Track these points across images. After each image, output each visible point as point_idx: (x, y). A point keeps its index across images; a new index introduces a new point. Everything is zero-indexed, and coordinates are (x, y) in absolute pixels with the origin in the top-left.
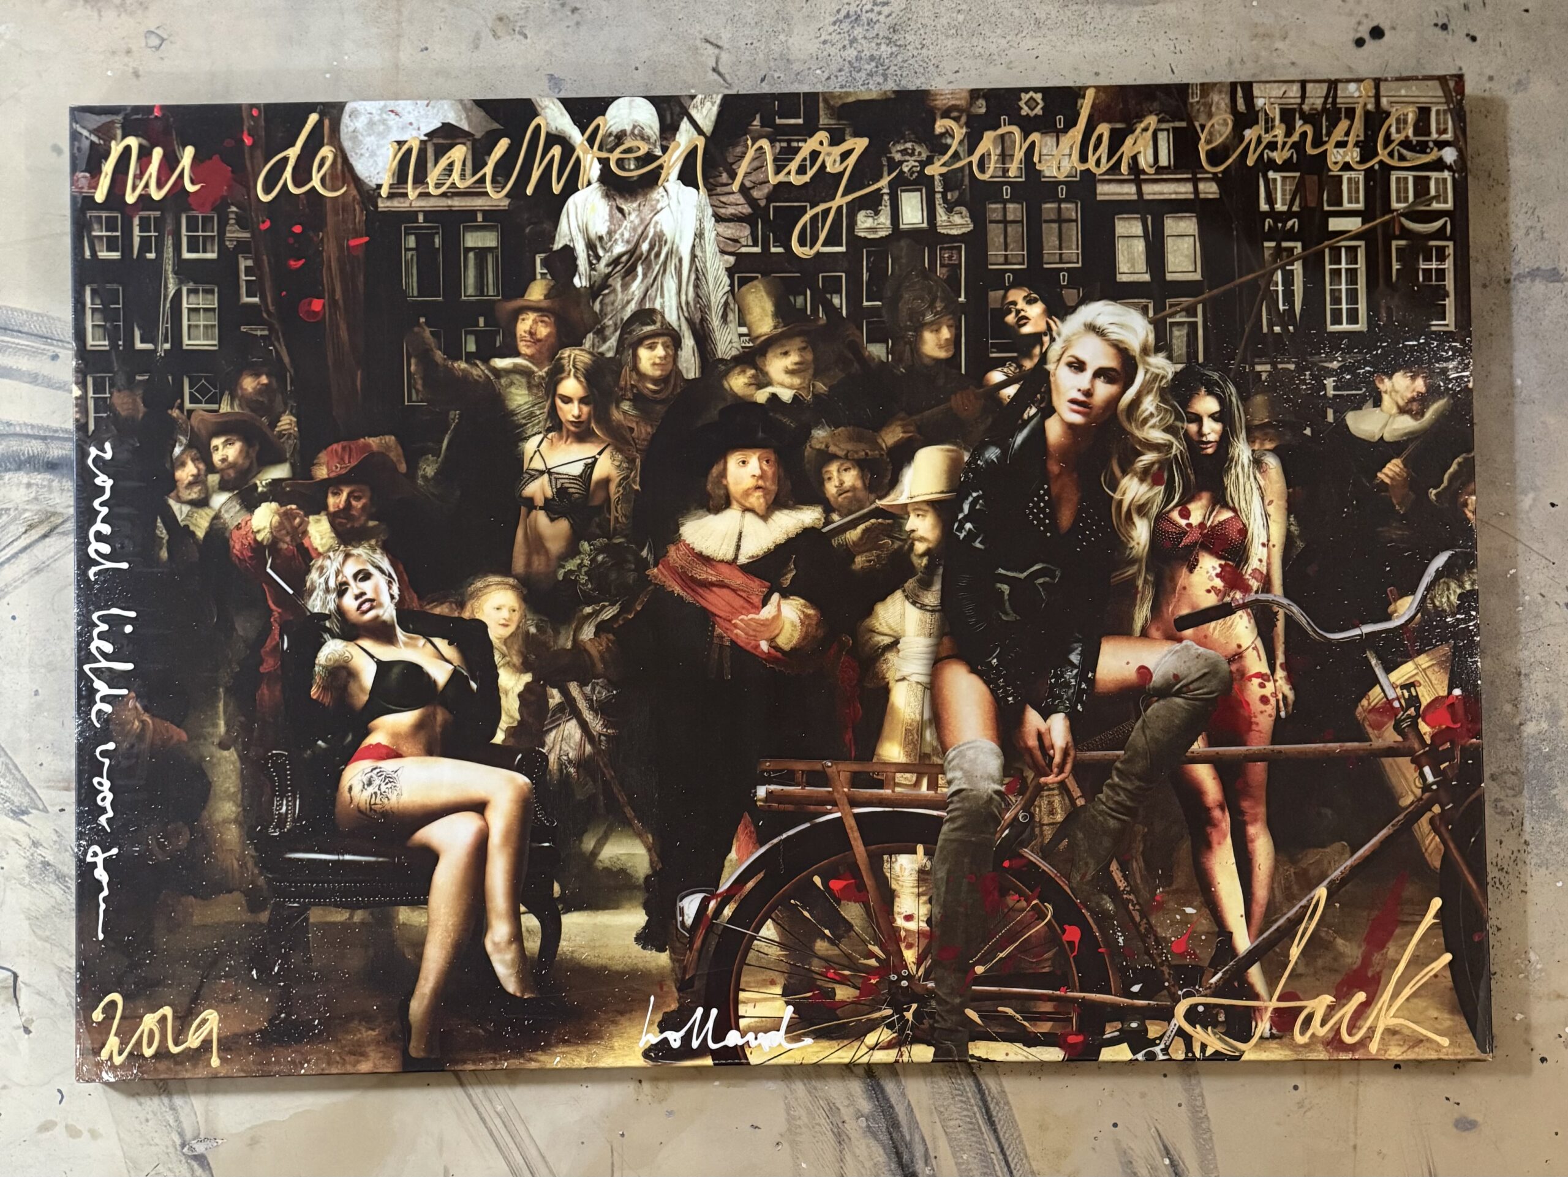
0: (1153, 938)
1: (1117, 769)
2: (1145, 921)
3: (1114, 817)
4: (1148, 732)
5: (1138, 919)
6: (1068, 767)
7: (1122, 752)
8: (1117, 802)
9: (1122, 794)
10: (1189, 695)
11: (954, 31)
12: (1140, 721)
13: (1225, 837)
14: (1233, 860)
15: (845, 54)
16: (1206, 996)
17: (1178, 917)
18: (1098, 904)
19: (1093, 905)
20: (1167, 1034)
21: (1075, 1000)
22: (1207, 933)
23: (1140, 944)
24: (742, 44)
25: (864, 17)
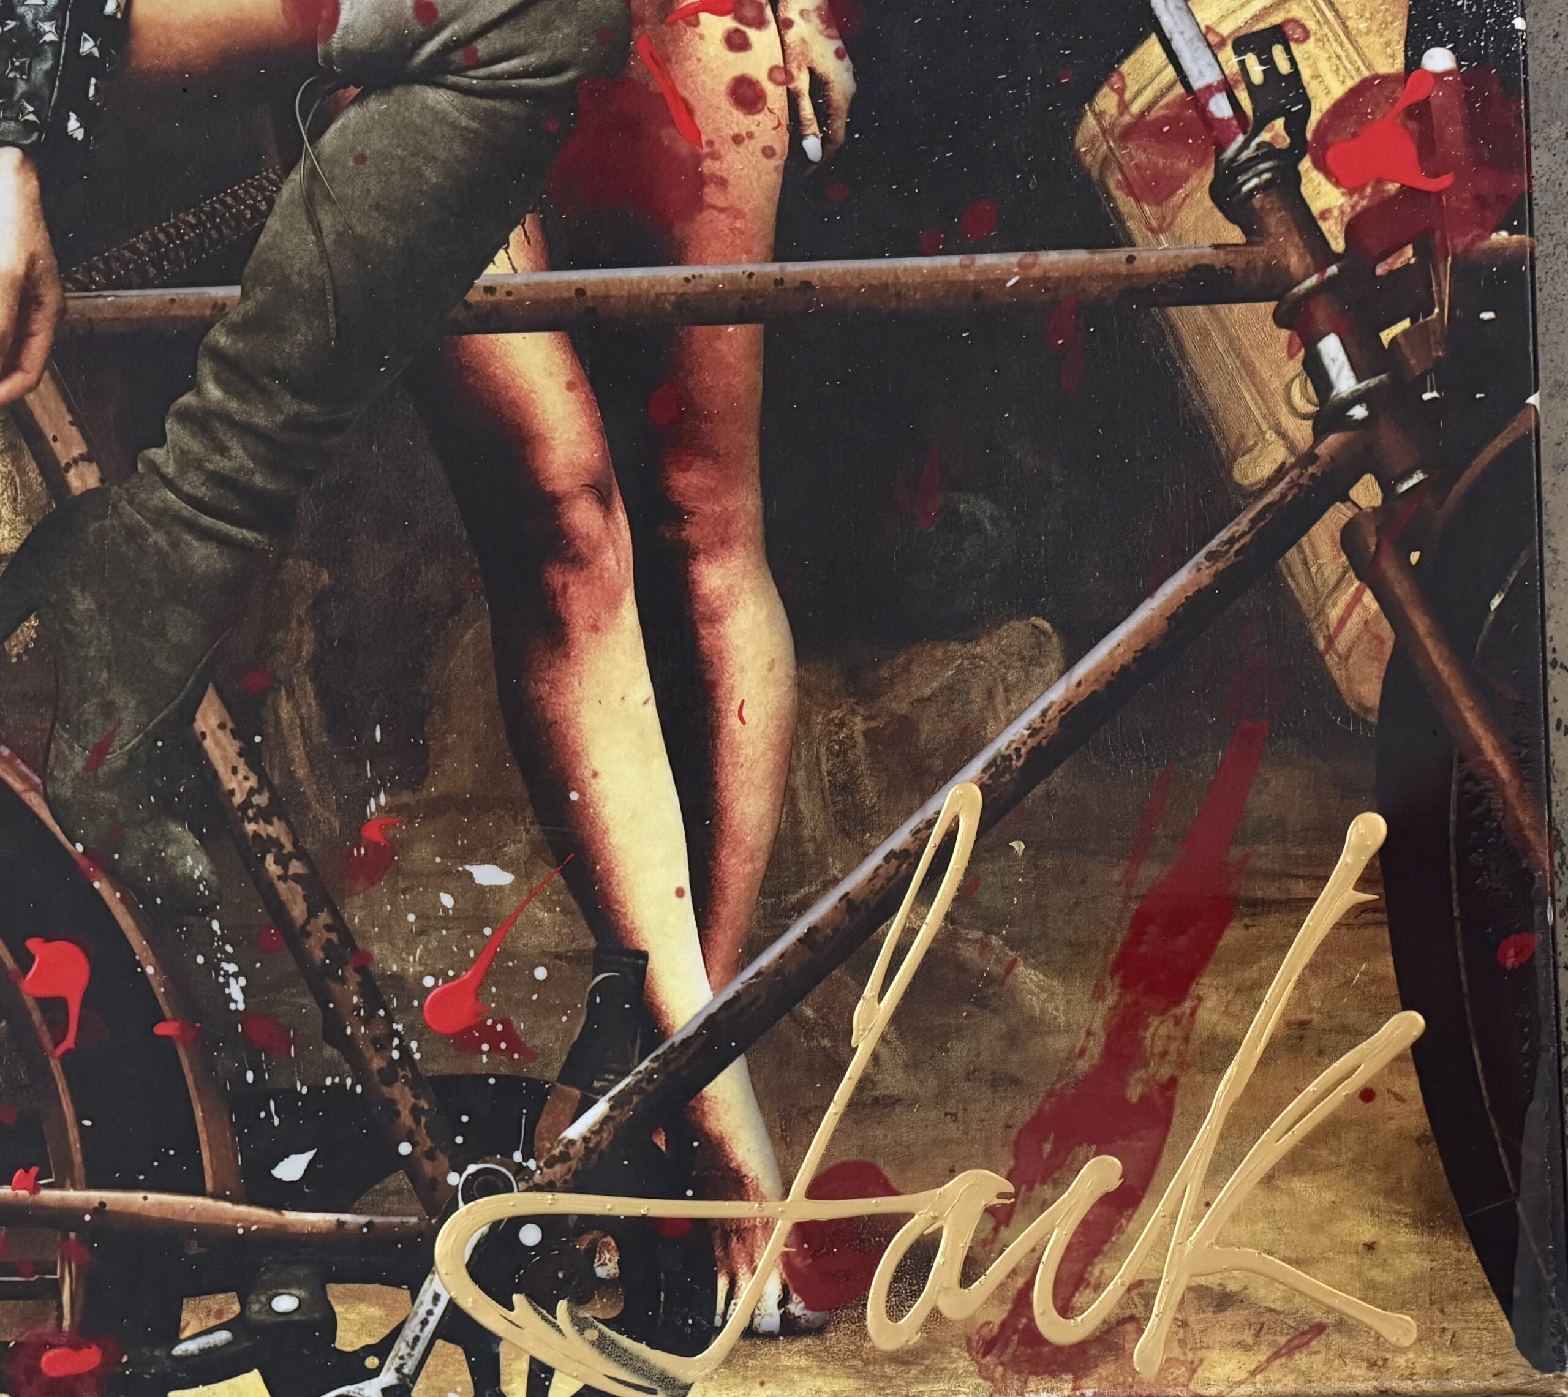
0: (354, 979)
1: (218, 356)
2: (324, 917)
3: (205, 534)
4: (326, 220)
5: (298, 911)
6: (38, 347)
7: (236, 291)
8: (217, 479)
9: (237, 450)
10: (474, 78)
12: (296, 176)
13: (613, 604)
14: (644, 688)
16: (550, 1187)
17: (447, 900)
18: (153, 860)
19: (135, 861)
20: (409, 1333)
21: (68, 1216)
22: (553, 958)
23: (308, 1002)
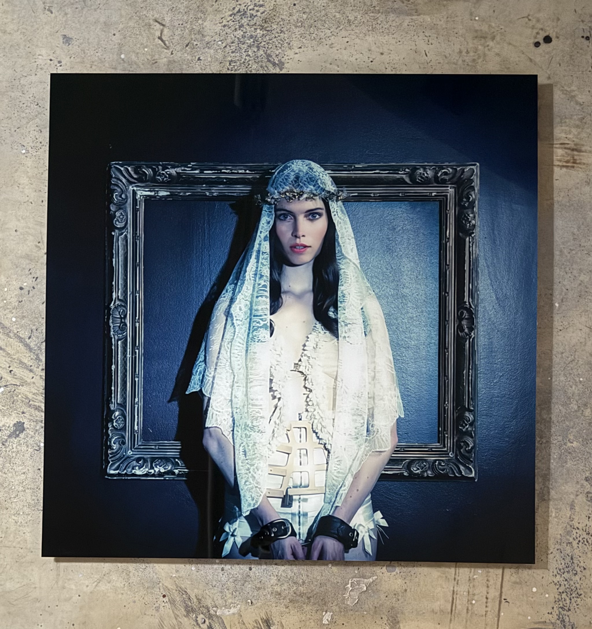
11: (300, 24)
15: (235, 33)
24: (176, 24)
25: (248, 12)
